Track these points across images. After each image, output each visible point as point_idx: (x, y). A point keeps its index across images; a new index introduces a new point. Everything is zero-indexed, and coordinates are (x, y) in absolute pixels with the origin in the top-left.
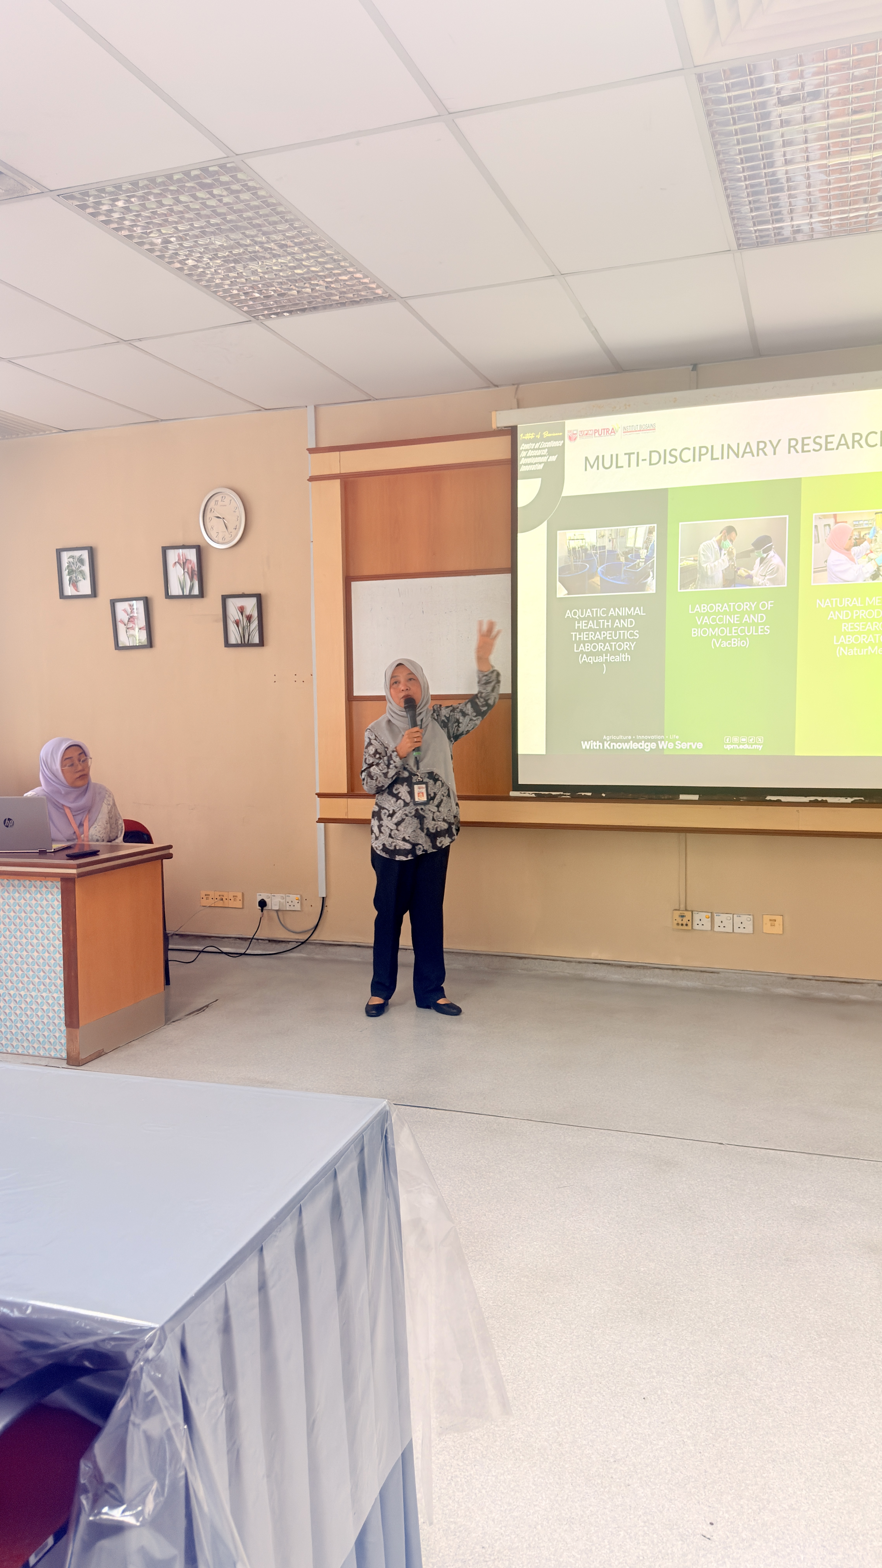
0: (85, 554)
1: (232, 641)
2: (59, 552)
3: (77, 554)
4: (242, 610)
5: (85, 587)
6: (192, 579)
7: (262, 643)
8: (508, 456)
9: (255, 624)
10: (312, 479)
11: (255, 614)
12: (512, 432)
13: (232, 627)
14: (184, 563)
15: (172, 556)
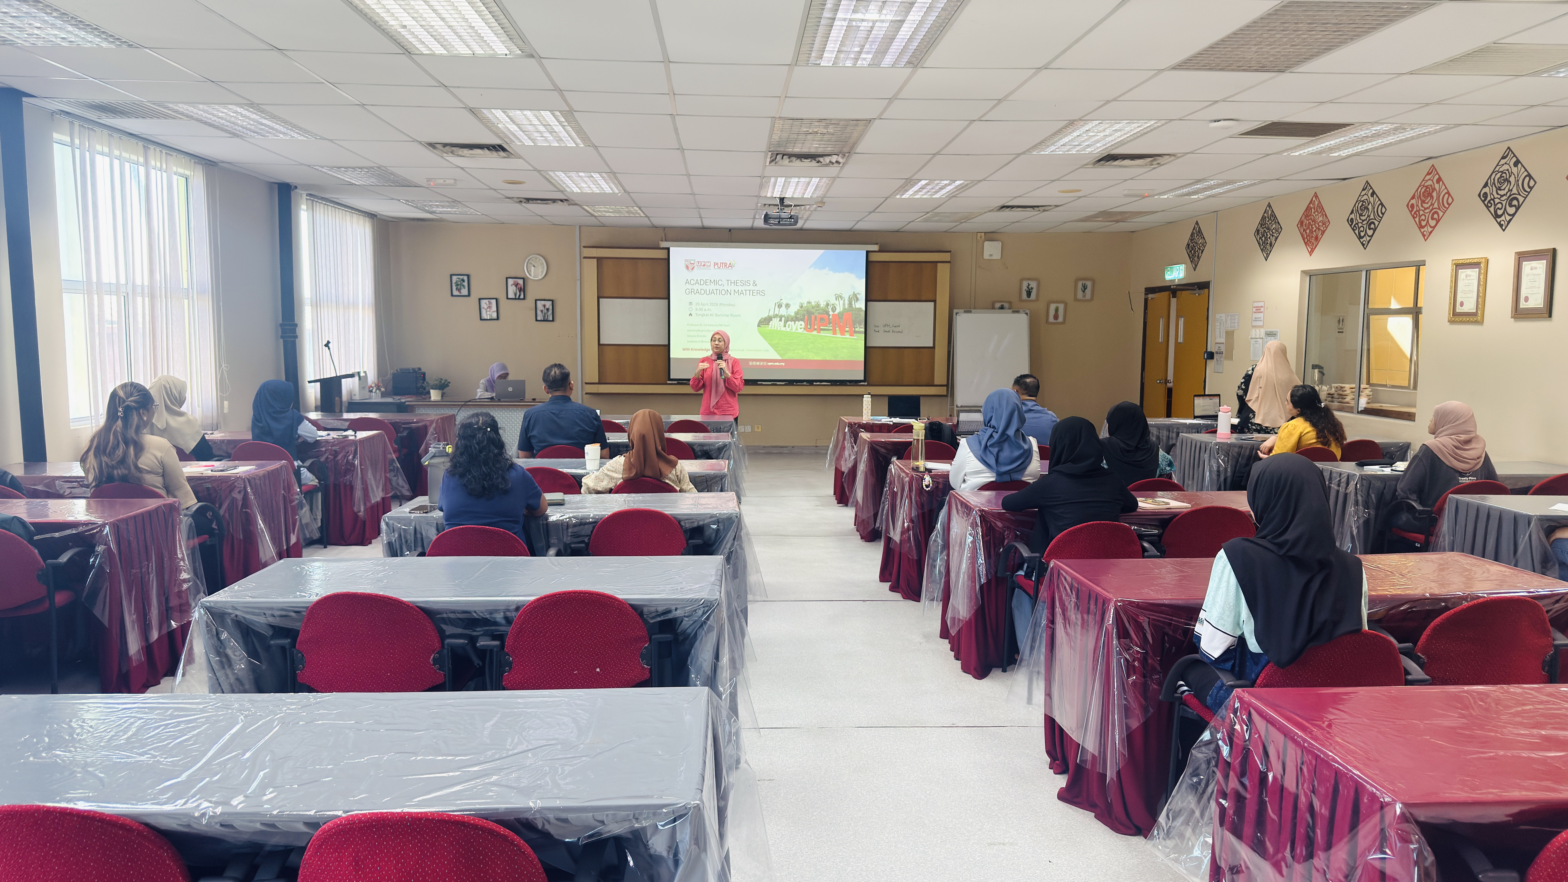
0: (465, 278)
1: (539, 318)
2: (451, 276)
3: (461, 277)
4: (544, 306)
5: (465, 292)
6: (520, 292)
7: (553, 320)
8: (667, 257)
9: (550, 312)
10: (583, 258)
11: (551, 308)
12: (668, 249)
13: (539, 312)
14: (516, 285)
15: (511, 281)
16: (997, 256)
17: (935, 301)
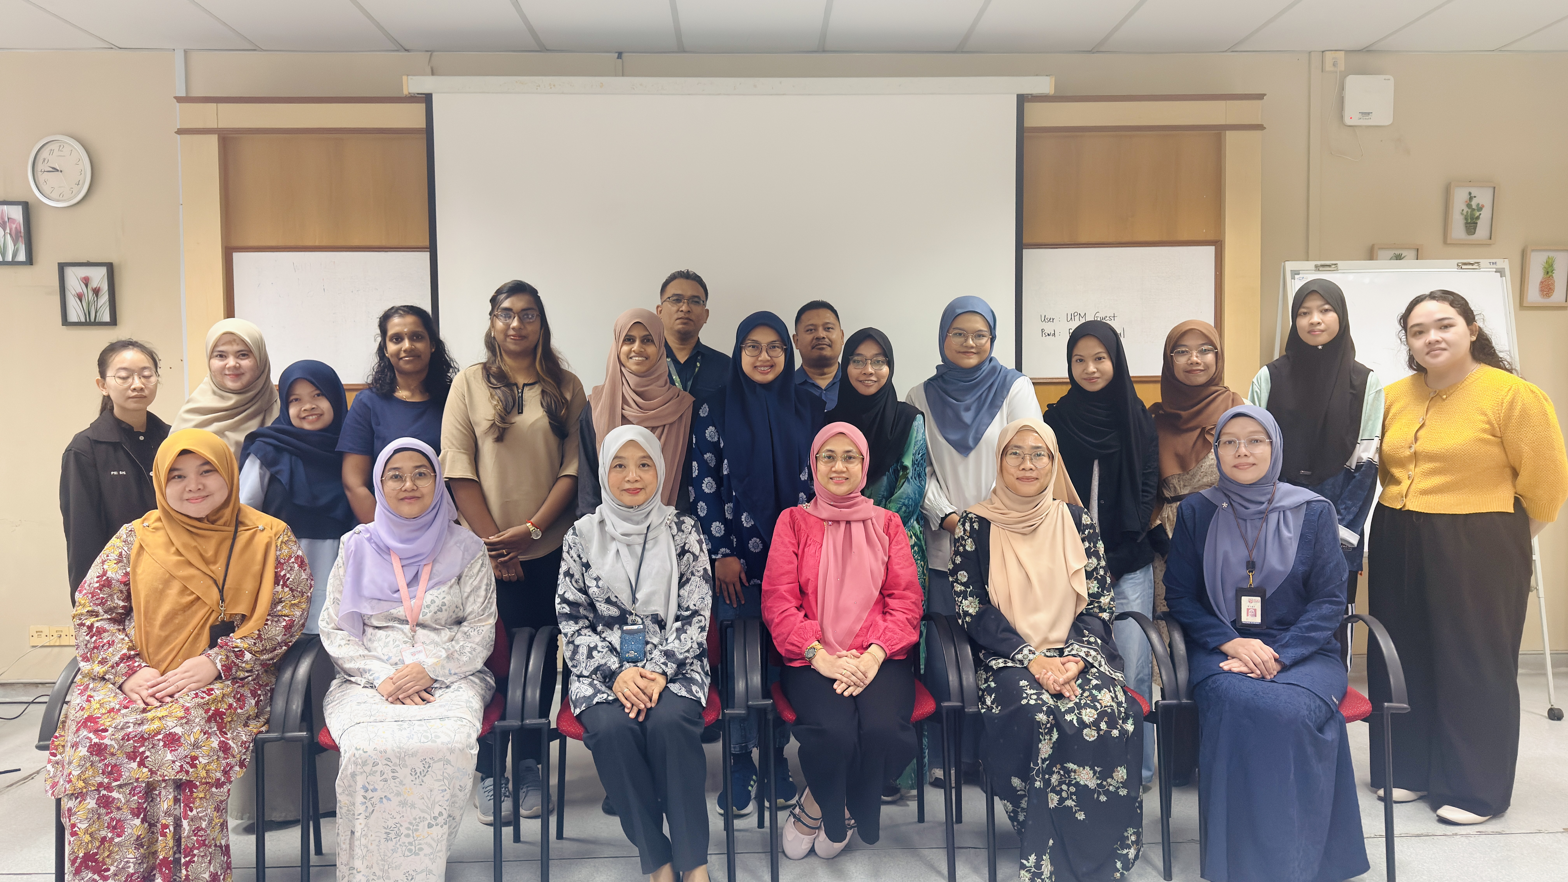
1: (73, 318)
4: (86, 281)
6: (16, 242)
7: (114, 321)
9: (104, 298)
10: (180, 132)
11: (105, 287)
12: (427, 99)
13: (72, 301)
14: (5, 223)
16: (1383, 116)
17: (1219, 245)
